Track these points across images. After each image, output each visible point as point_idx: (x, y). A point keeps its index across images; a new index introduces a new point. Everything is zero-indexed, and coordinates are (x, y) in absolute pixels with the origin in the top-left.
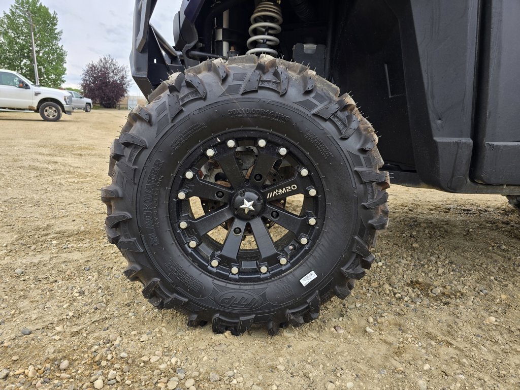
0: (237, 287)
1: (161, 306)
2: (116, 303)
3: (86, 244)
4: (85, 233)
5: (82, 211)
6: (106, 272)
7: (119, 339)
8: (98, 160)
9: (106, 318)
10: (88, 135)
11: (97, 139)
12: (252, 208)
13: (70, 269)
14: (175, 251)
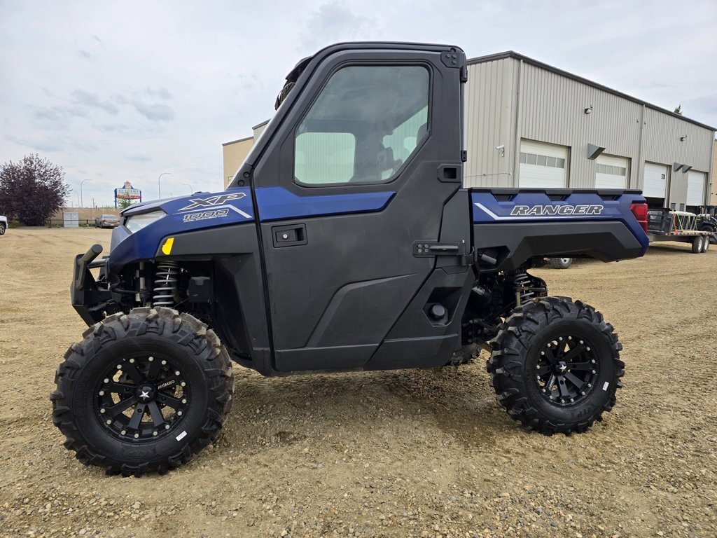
0: (138, 446)
1: (87, 464)
2: (56, 467)
3: (26, 429)
4: (24, 419)
5: (18, 398)
6: (47, 449)
7: (60, 486)
8: (26, 327)
9: (50, 477)
10: (6, 282)
11: (20, 290)
12: (147, 396)
13: (19, 449)
14: (97, 427)
